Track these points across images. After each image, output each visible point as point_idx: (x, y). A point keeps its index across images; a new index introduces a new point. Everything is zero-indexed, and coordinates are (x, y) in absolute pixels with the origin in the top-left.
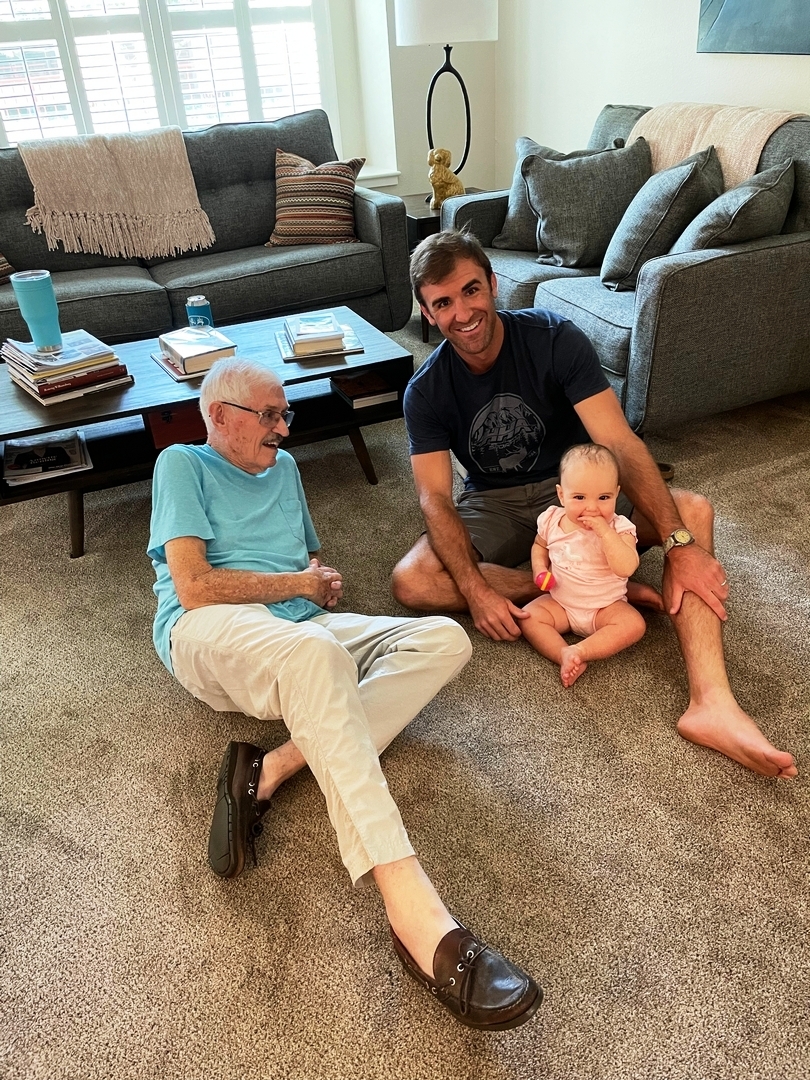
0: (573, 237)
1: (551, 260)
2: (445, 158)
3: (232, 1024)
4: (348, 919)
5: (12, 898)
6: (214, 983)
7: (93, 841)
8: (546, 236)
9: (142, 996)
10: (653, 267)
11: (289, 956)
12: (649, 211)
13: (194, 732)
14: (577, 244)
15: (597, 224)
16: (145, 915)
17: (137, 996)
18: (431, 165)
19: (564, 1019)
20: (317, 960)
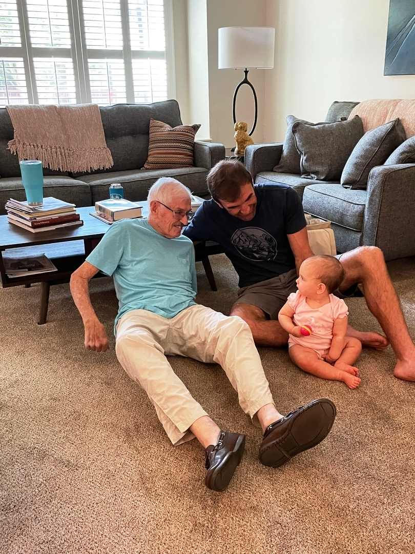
0: (322, 164)
1: (309, 177)
2: (244, 127)
3: (189, 550)
4: (249, 497)
5: (37, 490)
6: (173, 530)
7: (82, 462)
8: (306, 164)
9: (130, 538)
10: (377, 170)
11: (217, 516)
12: (368, 147)
13: (134, 408)
14: (325, 168)
15: (336, 158)
16: (123, 497)
17: (127, 538)
18: (236, 130)
19: (391, 544)
20: (234, 518)
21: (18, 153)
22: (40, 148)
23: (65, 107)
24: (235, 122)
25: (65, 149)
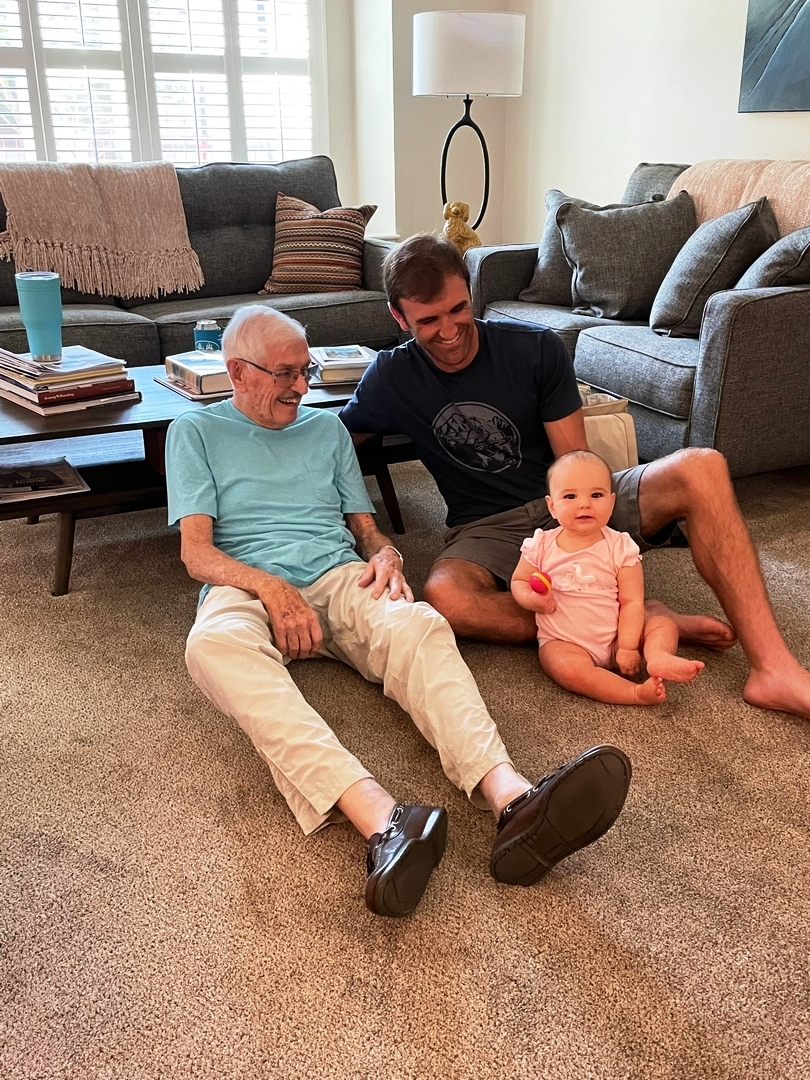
0: (613, 287)
1: (588, 312)
2: (463, 212)
3: (338, 1031)
4: (456, 931)
5: (43, 916)
6: (308, 993)
7: (134, 861)
8: (583, 287)
9: (223, 1007)
10: (720, 299)
11: (393, 966)
12: (704, 254)
13: (237, 758)
14: (618, 295)
15: (641, 275)
16: (212, 930)
17: (217, 1007)
18: (447, 218)
19: (728, 1022)
20: (427, 970)
21: (15, 259)
22: (58, 249)
23: (108, 167)
24: (445, 201)
25: (109, 250)
